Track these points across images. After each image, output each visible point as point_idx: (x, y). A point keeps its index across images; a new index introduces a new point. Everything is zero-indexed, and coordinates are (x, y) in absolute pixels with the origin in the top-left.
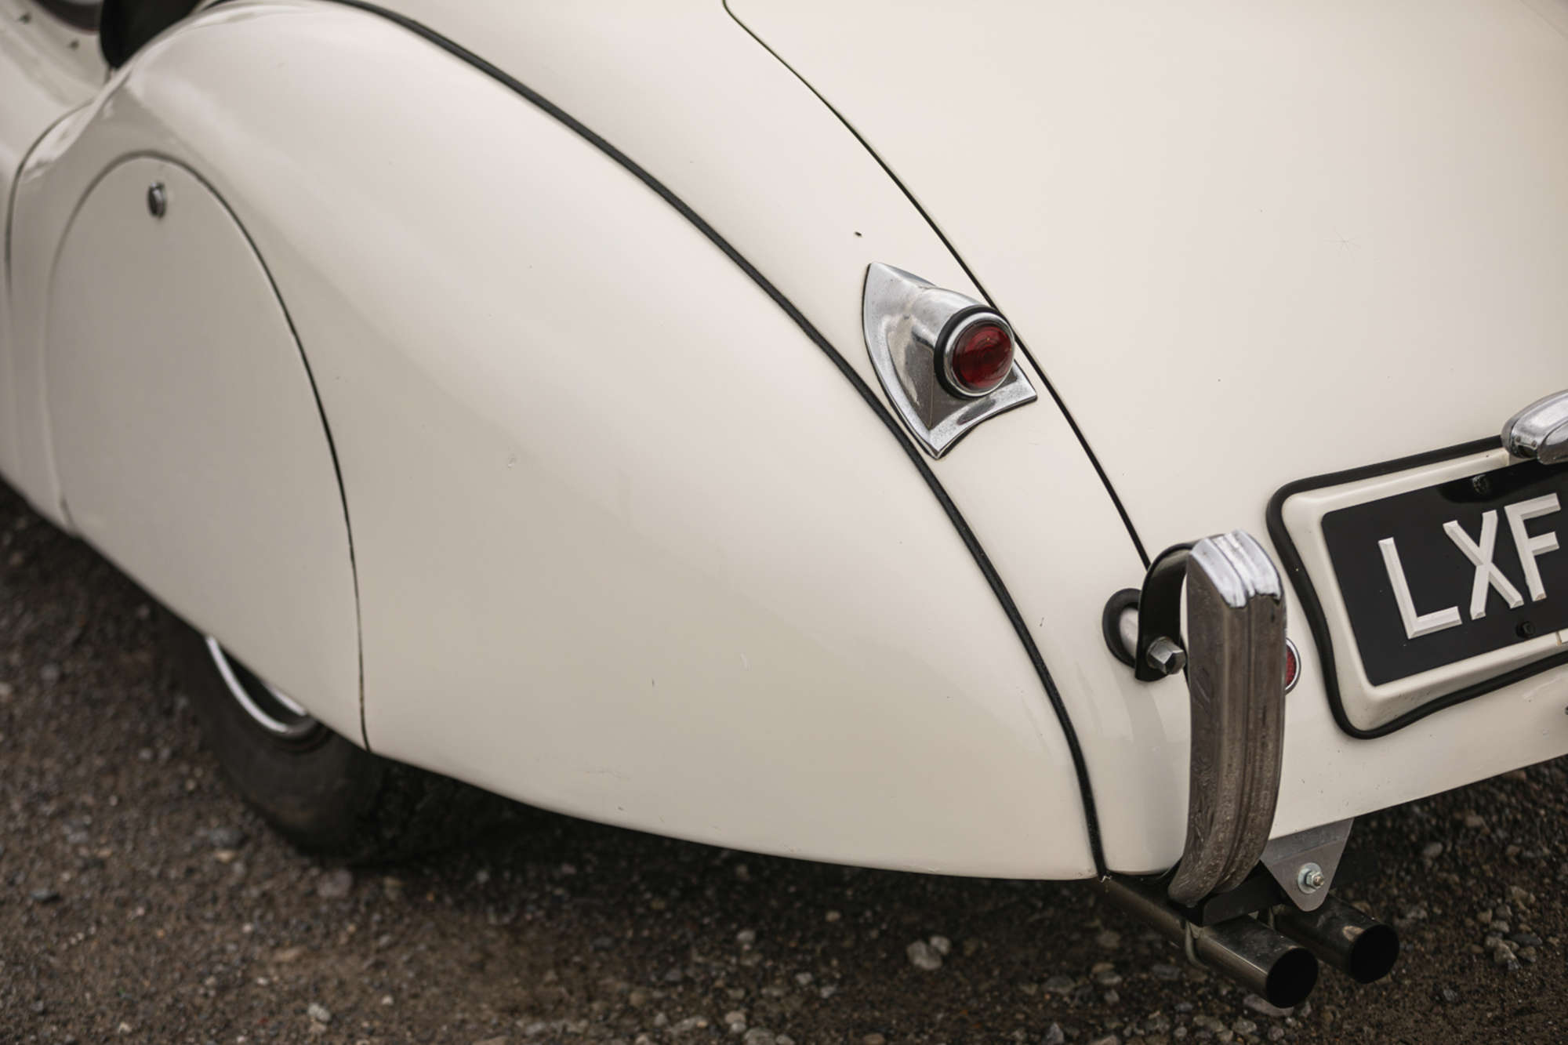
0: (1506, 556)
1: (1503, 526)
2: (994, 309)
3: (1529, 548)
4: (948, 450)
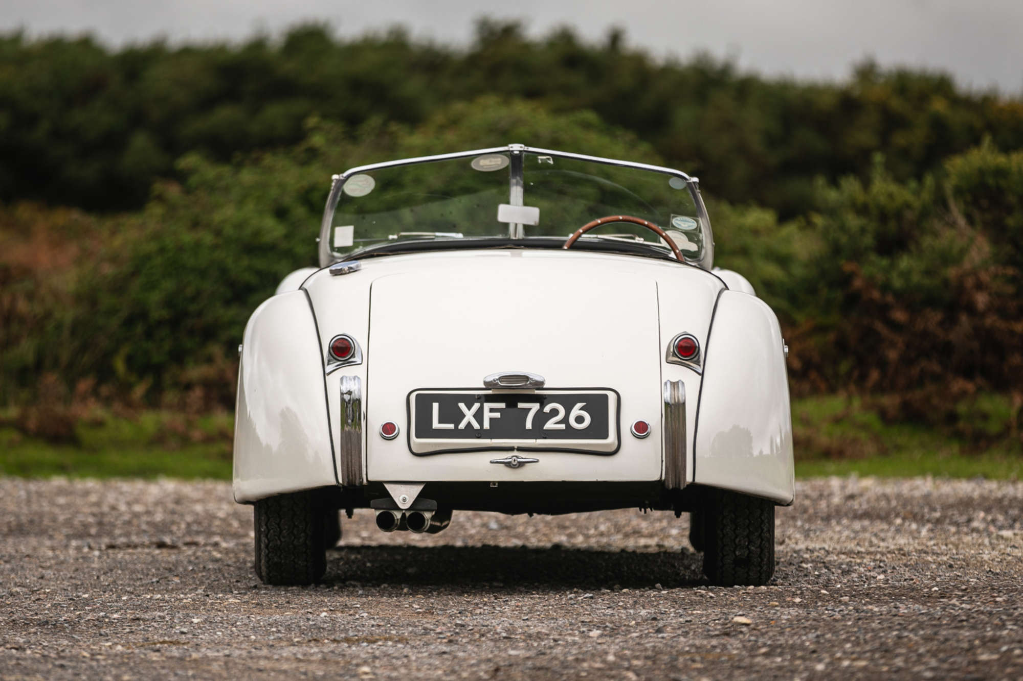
0: (478, 415)
1: (481, 408)
3: (488, 415)
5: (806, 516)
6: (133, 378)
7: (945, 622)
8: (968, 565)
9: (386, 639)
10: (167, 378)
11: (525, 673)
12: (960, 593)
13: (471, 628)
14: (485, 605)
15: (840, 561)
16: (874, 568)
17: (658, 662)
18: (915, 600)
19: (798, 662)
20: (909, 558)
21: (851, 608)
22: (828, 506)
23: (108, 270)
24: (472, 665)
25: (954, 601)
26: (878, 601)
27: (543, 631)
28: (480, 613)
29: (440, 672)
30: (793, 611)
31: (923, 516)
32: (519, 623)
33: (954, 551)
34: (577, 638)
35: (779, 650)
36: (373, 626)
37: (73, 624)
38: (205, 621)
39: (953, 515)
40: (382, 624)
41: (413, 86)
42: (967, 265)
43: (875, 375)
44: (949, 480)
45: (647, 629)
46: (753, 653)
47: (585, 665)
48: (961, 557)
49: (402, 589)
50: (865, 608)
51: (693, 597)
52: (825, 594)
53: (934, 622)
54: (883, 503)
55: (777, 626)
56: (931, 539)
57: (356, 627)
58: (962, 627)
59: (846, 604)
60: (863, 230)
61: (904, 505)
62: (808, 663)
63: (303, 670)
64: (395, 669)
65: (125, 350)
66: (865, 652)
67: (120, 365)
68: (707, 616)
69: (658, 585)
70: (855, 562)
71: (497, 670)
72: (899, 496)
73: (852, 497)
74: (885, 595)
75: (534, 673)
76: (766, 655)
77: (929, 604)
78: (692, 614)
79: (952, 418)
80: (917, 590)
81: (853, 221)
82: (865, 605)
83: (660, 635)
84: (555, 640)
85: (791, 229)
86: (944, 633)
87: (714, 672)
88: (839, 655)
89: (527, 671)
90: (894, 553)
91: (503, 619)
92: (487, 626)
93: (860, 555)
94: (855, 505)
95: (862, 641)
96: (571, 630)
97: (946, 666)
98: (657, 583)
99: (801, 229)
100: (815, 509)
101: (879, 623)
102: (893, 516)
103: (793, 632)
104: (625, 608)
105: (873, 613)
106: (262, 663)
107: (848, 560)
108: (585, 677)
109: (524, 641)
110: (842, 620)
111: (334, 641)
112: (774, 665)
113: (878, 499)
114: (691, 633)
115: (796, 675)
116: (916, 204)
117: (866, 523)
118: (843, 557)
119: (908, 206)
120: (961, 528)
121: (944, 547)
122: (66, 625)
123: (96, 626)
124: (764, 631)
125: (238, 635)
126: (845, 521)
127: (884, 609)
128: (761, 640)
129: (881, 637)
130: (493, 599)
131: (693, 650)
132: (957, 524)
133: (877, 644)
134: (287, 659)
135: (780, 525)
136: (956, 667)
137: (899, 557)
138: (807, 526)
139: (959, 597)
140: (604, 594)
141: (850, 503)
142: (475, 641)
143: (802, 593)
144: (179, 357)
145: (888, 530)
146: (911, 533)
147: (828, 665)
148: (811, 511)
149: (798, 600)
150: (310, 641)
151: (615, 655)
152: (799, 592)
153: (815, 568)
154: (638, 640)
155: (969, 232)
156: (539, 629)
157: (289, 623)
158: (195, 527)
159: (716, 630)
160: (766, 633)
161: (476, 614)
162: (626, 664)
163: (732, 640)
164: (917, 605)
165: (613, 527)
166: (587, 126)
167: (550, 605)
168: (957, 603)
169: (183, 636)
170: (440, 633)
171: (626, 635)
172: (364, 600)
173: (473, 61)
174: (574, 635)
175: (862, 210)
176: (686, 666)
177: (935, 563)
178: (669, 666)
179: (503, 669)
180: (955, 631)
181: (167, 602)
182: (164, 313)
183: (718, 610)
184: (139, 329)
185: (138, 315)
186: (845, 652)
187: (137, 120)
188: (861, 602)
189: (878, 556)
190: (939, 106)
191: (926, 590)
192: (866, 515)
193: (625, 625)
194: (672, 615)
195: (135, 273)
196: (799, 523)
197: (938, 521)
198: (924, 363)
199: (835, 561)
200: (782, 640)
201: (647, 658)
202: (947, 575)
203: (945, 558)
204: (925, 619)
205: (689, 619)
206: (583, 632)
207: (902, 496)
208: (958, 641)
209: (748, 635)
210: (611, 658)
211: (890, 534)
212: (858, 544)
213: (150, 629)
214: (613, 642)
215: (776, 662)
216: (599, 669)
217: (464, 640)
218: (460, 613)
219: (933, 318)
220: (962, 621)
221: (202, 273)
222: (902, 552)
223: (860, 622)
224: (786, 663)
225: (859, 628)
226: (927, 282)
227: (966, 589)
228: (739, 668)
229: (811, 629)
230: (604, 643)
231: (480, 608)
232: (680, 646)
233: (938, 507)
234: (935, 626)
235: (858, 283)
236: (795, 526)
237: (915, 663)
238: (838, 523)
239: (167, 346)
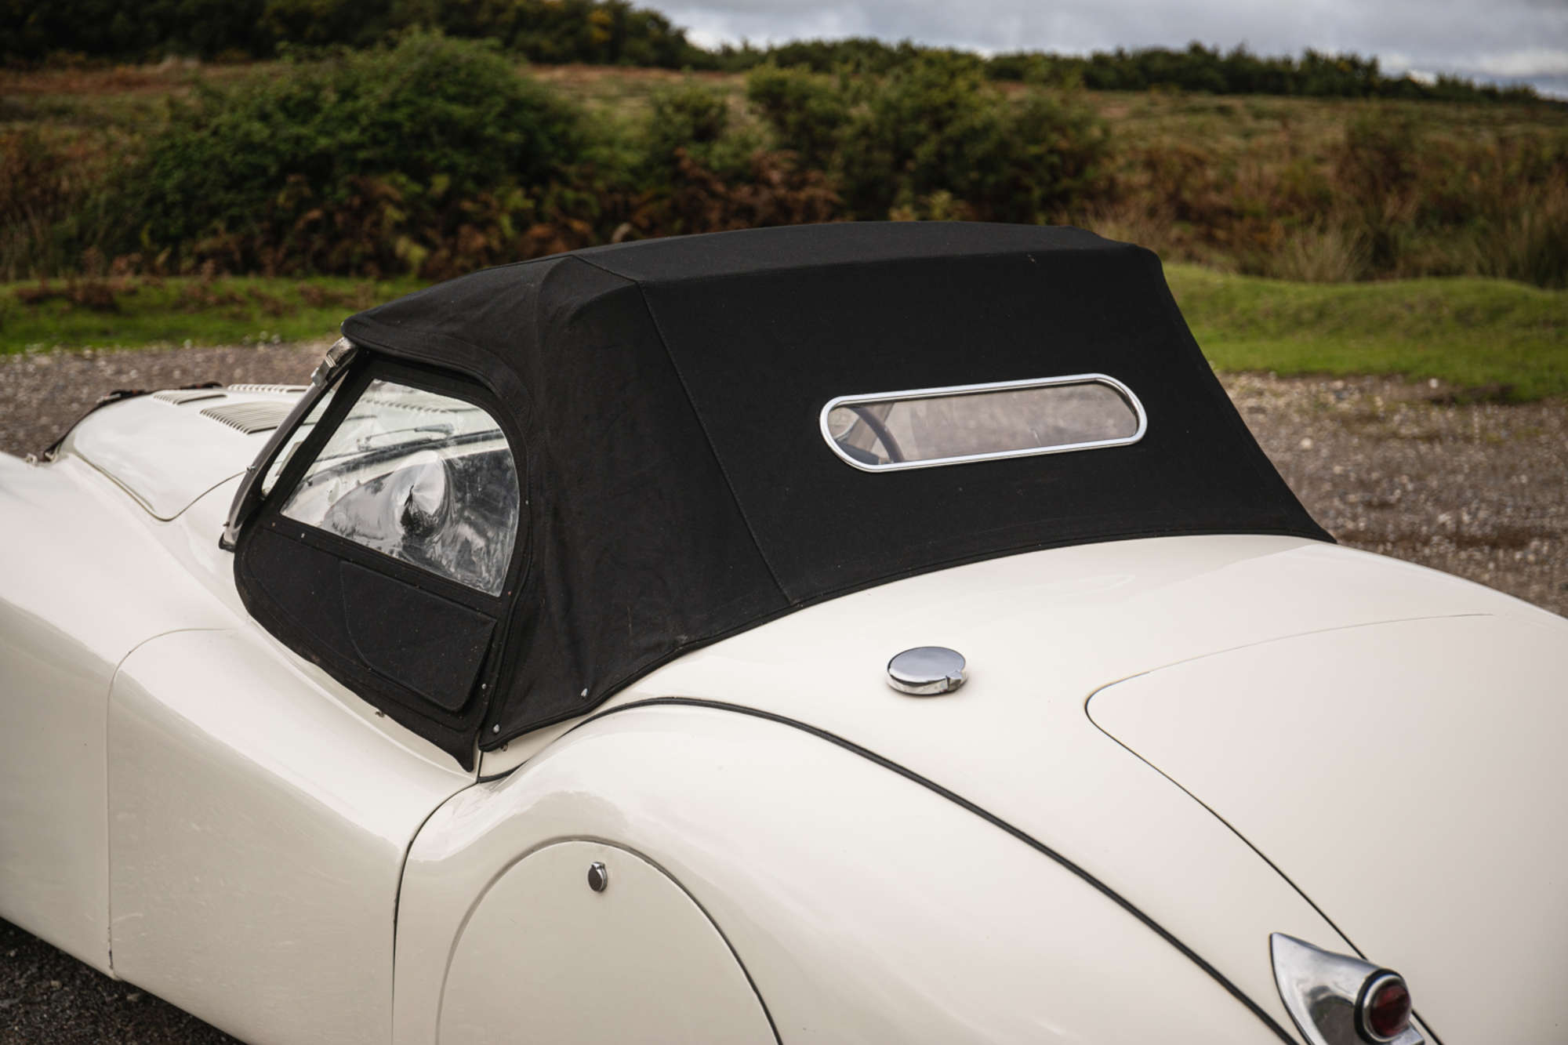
6: (156, 247)
10: (183, 248)
23: (133, 161)
42: (760, 151)
60: (683, 123)
65: (148, 226)
67: (145, 237)
144: (190, 232)
182: (178, 197)
184: (159, 208)
185: (158, 197)
195: (154, 164)
219: (743, 190)
221: (206, 165)
235: (684, 163)
239: (181, 222)
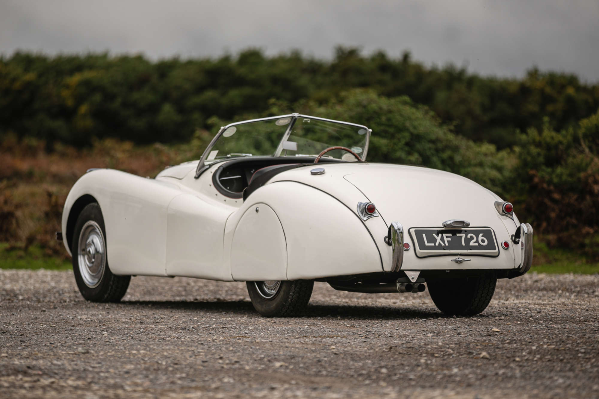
0: (442, 239)
1: (442, 235)
2: (371, 203)
3: (446, 240)
4: (366, 220)
5: (516, 289)
7: (588, 331)
8: (595, 310)
9: (337, 337)
11: (403, 349)
12: (594, 320)
13: (373, 332)
14: (377, 323)
15: (535, 308)
16: (552, 310)
17: (461, 345)
18: (573, 322)
19: (524, 346)
20: (568, 306)
21: (544, 326)
22: (526, 285)
24: (379, 346)
25: (591, 323)
26: (556, 323)
27: (407, 334)
28: (376, 327)
29: (366, 349)
30: (518, 327)
31: (571, 290)
32: (394, 331)
33: (588, 304)
34: (422, 337)
35: (514, 342)
36: (329, 331)
37: (197, 329)
38: (255, 328)
39: (586, 289)
40: (333, 330)
41: (304, 80)
42: (589, 171)
43: (544, 225)
44: (581, 275)
45: (453, 333)
46: (502, 343)
47: (429, 346)
48: (592, 306)
49: (337, 317)
50: (550, 326)
51: (472, 321)
52: (531, 320)
53: (583, 331)
54: (552, 284)
55: (512, 332)
56: (576, 299)
57: (322, 331)
58: (596, 333)
59: (542, 324)
60: (539, 154)
61: (562, 285)
62: (528, 347)
63: (306, 347)
64: (345, 347)
66: (553, 342)
68: (479, 329)
69: (454, 316)
70: (543, 308)
71: (391, 348)
72: (559, 281)
73: (536, 281)
74: (559, 321)
75: (406, 349)
76: (509, 343)
77: (580, 324)
78: (472, 328)
79: (582, 246)
80: (574, 318)
81: (534, 150)
82: (550, 325)
83: (460, 336)
84: (412, 338)
85: (503, 154)
86: (588, 335)
87: (487, 349)
88: (541, 343)
89: (404, 348)
90: (560, 304)
91: (387, 329)
92: (380, 332)
93: (545, 305)
94: (539, 285)
95: (551, 338)
96: (419, 333)
97: (590, 348)
98: (454, 315)
99: (509, 154)
100: (520, 286)
101: (558, 331)
102: (557, 289)
103: (520, 334)
104: (441, 325)
105: (555, 328)
106: (287, 344)
107: (539, 307)
108: (430, 351)
109: (398, 338)
110: (541, 330)
111: (314, 337)
112: (513, 347)
113: (549, 282)
114: (473, 335)
115: (523, 351)
116: (565, 141)
117: (545, 292)
118: (537, 306)
119: (561, 143)
120: (590, 295)
121: (583, 302)
122: (194, 329)
123: (207, 330)
124: (506, 334)
125: (271, 334)
126: (534, 292)
127: (559, 326)
128: (506, 338)
129: (560, 337)
130: (380, 321)
131: (476, 341)
132: (588, 293)
133: (558, 339)
134: (298, 343)
135: (504, 293)
136: (594, 348)
137: (563, 306)
138: (517, 294)
139: (593, 322)
140: (430, 320)
141: (536, 284)
142: (377, 338)
143: (521, 320)
145: (555, 296)
146: (566, 297)
147: (537, 347)
148: (518, 287)
149: (519, 322)
150: (303, 337)
151: (442, 342)
152: (519, 319)
153: (525, 311)
154: (450, 338)
155: (590, 155)
156: (404, 333)
157: (292, 329)
158: (230, 292)
159: (484, 334)
160: (507, 335)
161: (374, 327)
162: (447, 346)
163: (492, 338)
164: (574, 325)
165: (425, 294)
166: (405, 103)
167: (407, 324)
168: (593, 324)
169: (247, 334)
170: (360, 334)
171: (444, 336)
172: (322, 321)
173: (334, 68)
174: (420, 336)
175: (538, 145)
176: (474, 347)
177: (580, 309)
178: (466, 347)
179: (393, 348)
180: (593, 334)
181: (234, 321)
183: (483, 326)
186: (544, 343)
187: (165, 97)
188: (548, 323)
189: (553, 306)
190: (570, 91)
191: (578, 319)
192: (544, 289)
193: (442, 332)
194: (463, 328)
196: (513, 292)
197: (579, 292)
198: (568, 219)
199: (533, 308)
200: (515, 338)
201: (456, 344)
202: (586, 314)
203: (584, 307)
204: (579, 330)
205: (471, 330)
206: (425, 334)
207: (560, 281)
208: (595, 338)
209: (499, 336)
210: (440, 344)
211: (556, 298)
212: (543, 301)
213: (231, 332)
214: (439, 338)
215: (514, 346)
216: (436, 348)
217: (372, 337)
218: (367, 327)
219: (573, 198)
220: (596, 330)
222: (564, 304)
223: (549, 331)
224: (518, 347)
225: (549, 333)
226: (570, 179)
227: (596, 318)
228: (498, 348)
229: (527, 334)
230: (435, 339)
231: (375, 325)
232: (470, 340)
233: (578, 286)
234: (583, 332)
235: (536, 180)
236: (511, 294)
237: (577, 346)
238: (531, 293)
